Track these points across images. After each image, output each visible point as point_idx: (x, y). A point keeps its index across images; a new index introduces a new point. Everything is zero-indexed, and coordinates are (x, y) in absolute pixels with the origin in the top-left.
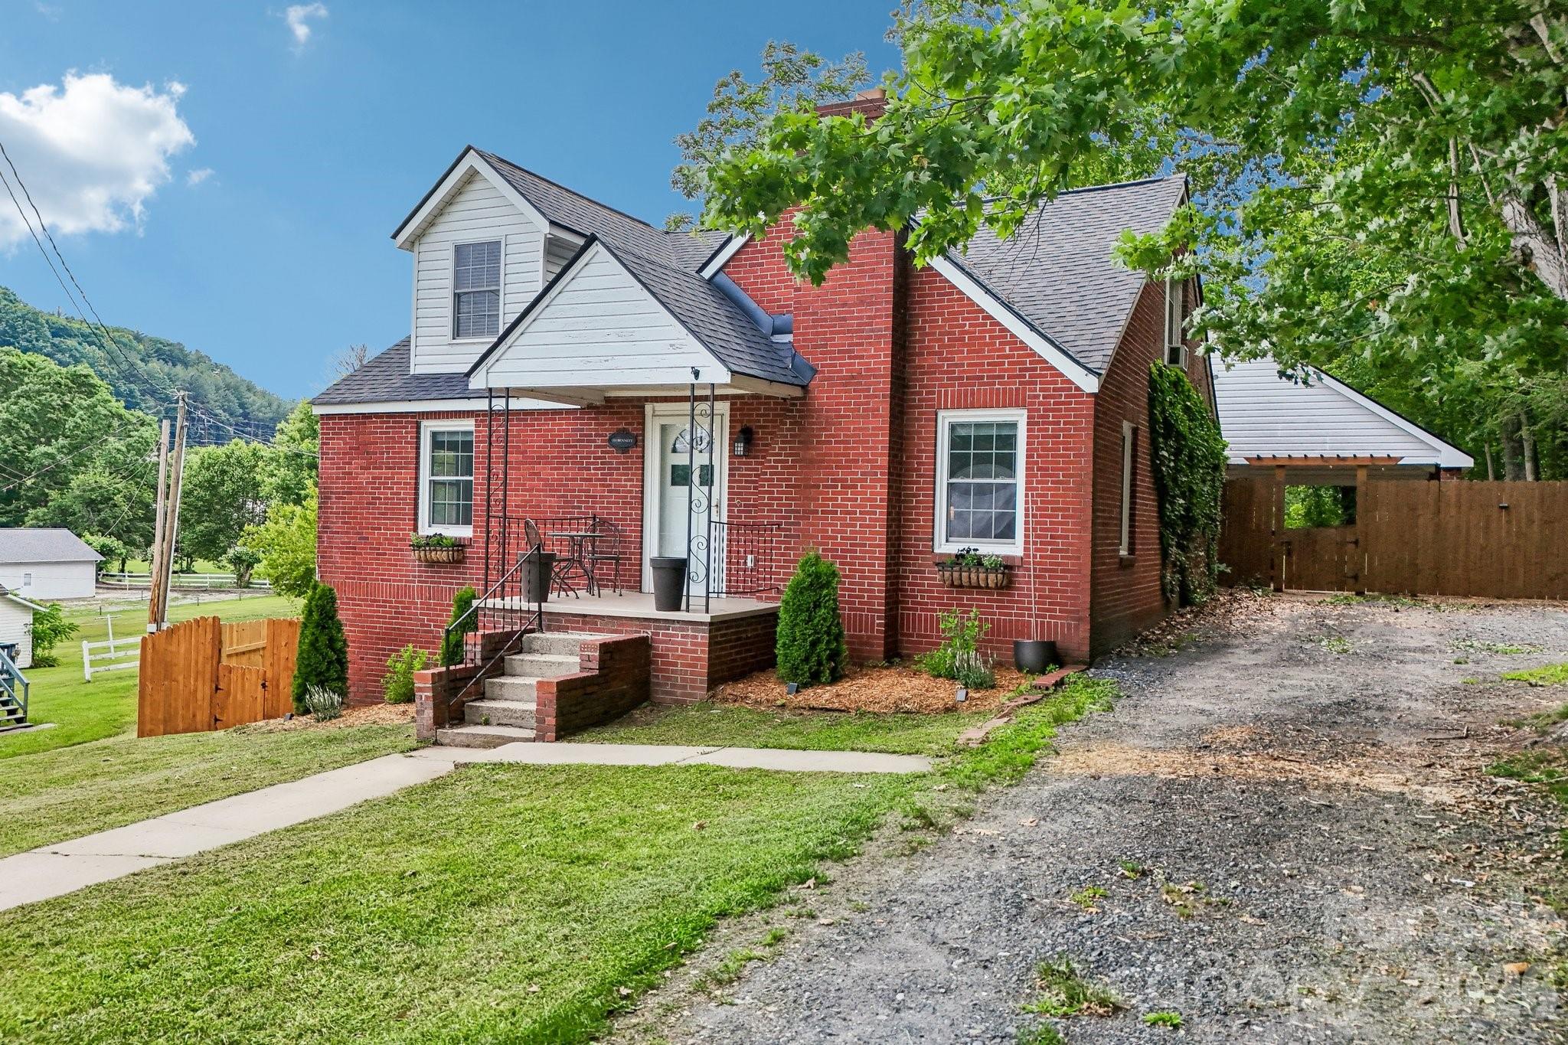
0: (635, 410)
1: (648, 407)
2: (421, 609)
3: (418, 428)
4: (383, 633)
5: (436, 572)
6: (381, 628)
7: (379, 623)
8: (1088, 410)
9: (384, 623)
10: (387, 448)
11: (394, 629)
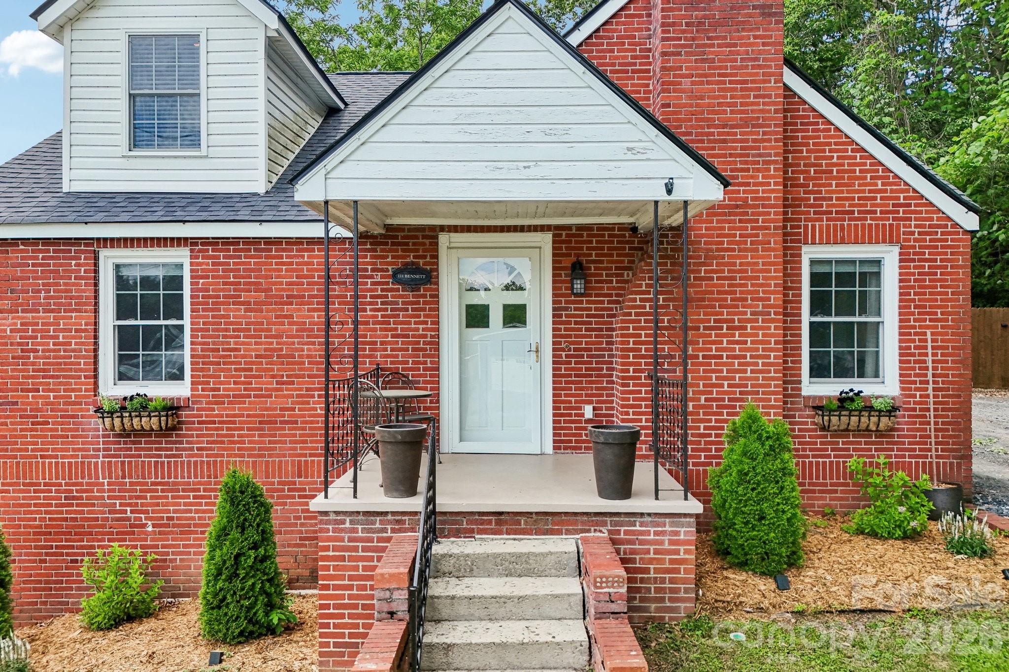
0: (427, 241)
1: (444, 239)
2: (109, 491)
3: (96, 258)
4: (46, 526)
5: (134, 443)
6: (41, 519)
7: (40, 512)
8: (965, 247)
9: (46, 512)
10: (43, 284)
11: (66, 519)
